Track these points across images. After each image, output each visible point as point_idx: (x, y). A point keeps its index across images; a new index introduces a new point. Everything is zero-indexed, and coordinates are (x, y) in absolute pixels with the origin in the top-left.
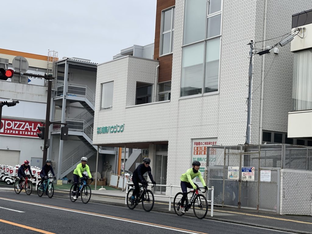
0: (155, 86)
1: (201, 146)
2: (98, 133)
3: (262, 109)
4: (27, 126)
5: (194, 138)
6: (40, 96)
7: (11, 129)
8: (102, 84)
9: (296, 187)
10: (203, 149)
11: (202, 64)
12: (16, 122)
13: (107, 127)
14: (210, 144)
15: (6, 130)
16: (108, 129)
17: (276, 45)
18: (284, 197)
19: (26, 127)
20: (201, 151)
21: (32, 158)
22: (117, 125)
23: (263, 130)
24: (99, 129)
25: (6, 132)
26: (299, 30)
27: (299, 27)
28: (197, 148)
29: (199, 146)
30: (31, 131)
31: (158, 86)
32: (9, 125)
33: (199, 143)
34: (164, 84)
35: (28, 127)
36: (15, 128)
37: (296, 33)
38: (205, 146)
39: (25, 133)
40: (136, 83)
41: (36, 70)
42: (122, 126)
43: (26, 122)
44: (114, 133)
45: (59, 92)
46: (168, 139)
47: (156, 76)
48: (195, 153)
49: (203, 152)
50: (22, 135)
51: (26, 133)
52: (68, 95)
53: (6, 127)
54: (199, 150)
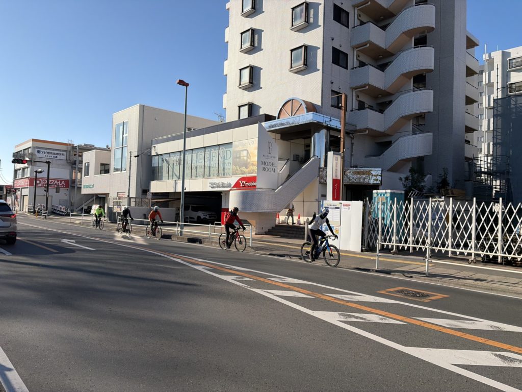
4: (56, 182)
5: (117, 192)
8: (85, 163)
23: (142, 189)
37: (153, 148)
38: (122, 195)
40: (100, 163)
41: (60, 151)
46: (109, 192)
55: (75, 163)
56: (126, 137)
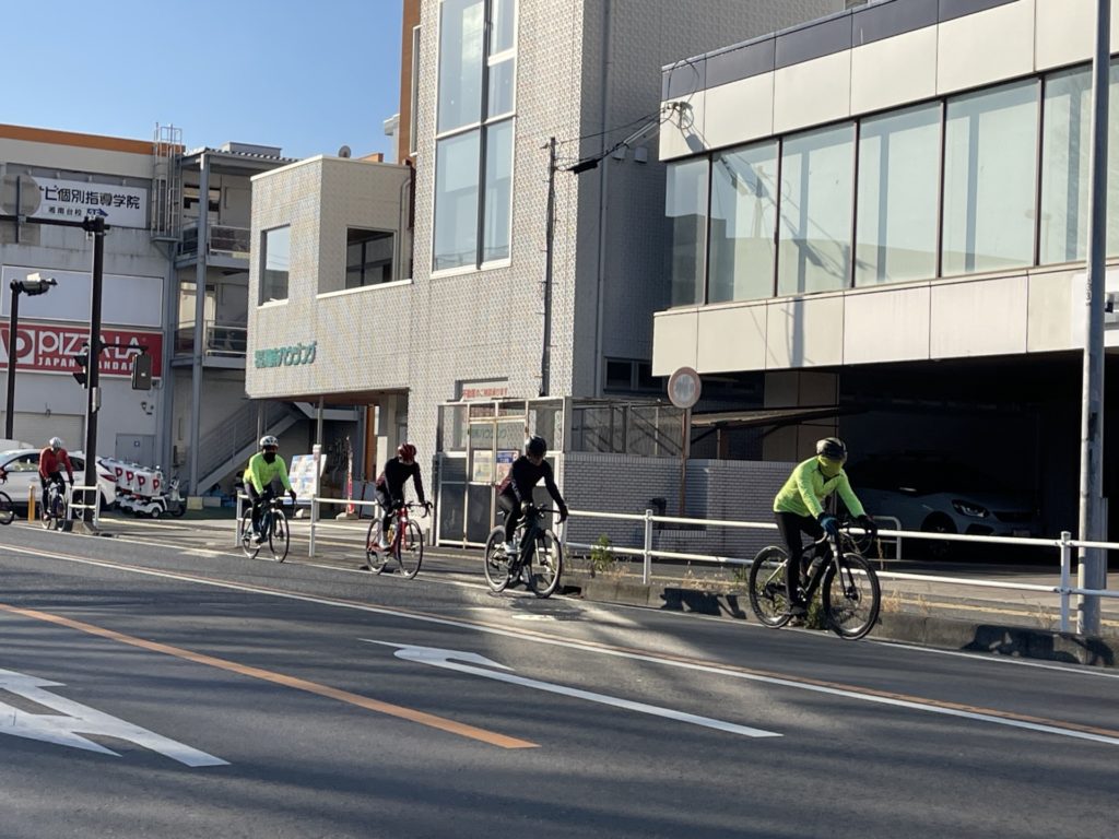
0: (400, 237)
2: (258, 365)
3: (601, 304)
5: (462, 379)
7: (55, 354)
8: (264, 233)
12: (67, 335)
13: (279, 351)
15: (41, 359)
16: (280, 354)
21: (118, 435)
22: (300, 345)
23: (605, 357)
24: (260, 355)
25: (40, 364)
32: (49, 342)
33: (474, 391)
36: (67, 352)
40: (346, 231)
42: (311, 347)
44: (292, 365)
46: (408, 384)
47: (404, 208)
53: (42, 348)
55: (189, 243)
56: (507, 65)
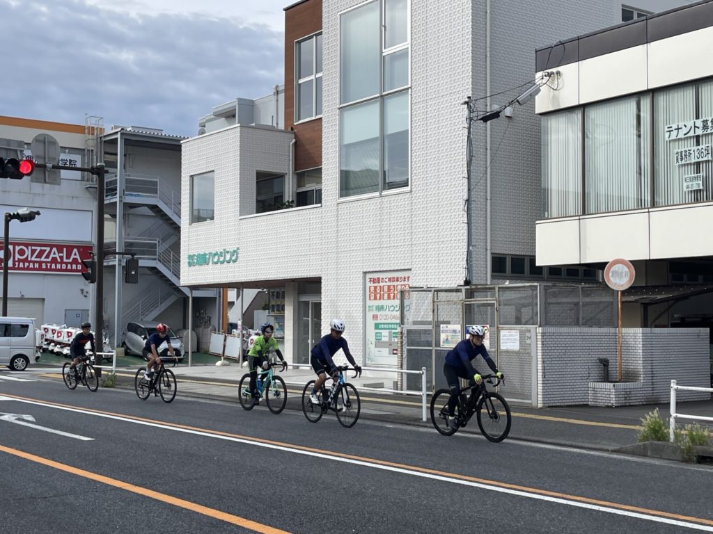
0: (289, 178)
1: (381, 284)
2: (190, 264)
3: (489, 216)
4: (54, 254)
5: (368, 271)
6: (75, 199)
7: (26, 260)
8: (192, 177)
9: (563, 356)
10: (386, 289)
11: (376, 139)
12: (33, 248)
13: (207, 254)
14: (397, 280)
15: (17, 263)
16: (208, 256)
17: (511, 103)
18: (544, 376)
19: (52, 255)
20: (382, 293)
21: (66, 310)
22: (224, 250)
23: (492, 253)
24: (190, 257)
25: (17, 266)
26: (549, 75)
27: (549, 71)
28: (375, 287)
29: (379, 284)
30: (62, 262)
31: (295, 177)
32: (22, 252)
33: (379, 278)
34: (306, 174)
35: (57, 256)
36: (33, 259)
37: (544, 81)
38: (389, 284)
39: (51, 266)
40: (255, 173)
41: (65, 153)
42: (235, 251)
43: (52, 246)
44: (219, 264)
45: (109, 189)
46: (320, 273)
47: (291, 158)
48: (372, 298)
49: (386, 295)
50: (46, 269)
51: (53, 266)
52: (127, 195)
53: (17, 256)
54: (378, 291)
56: (401, 53)
